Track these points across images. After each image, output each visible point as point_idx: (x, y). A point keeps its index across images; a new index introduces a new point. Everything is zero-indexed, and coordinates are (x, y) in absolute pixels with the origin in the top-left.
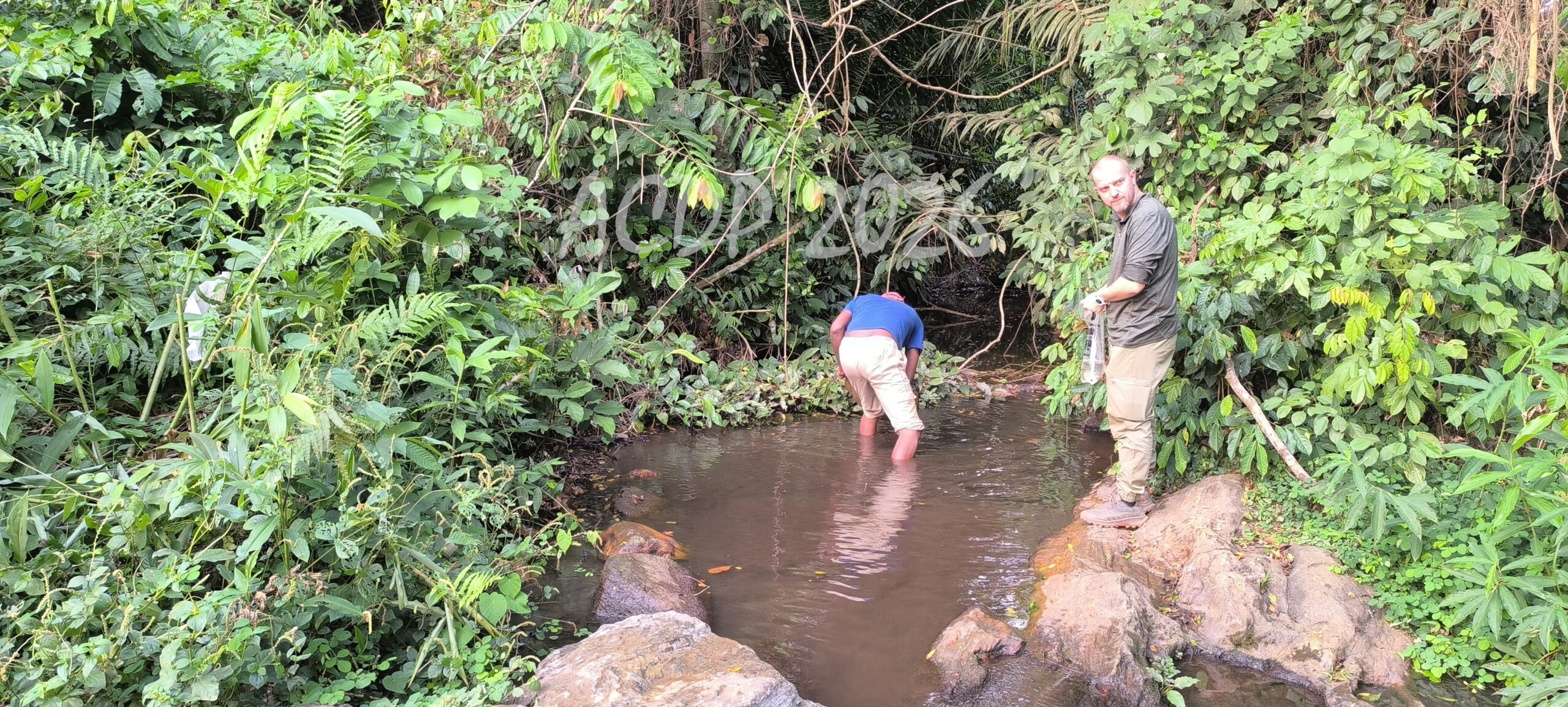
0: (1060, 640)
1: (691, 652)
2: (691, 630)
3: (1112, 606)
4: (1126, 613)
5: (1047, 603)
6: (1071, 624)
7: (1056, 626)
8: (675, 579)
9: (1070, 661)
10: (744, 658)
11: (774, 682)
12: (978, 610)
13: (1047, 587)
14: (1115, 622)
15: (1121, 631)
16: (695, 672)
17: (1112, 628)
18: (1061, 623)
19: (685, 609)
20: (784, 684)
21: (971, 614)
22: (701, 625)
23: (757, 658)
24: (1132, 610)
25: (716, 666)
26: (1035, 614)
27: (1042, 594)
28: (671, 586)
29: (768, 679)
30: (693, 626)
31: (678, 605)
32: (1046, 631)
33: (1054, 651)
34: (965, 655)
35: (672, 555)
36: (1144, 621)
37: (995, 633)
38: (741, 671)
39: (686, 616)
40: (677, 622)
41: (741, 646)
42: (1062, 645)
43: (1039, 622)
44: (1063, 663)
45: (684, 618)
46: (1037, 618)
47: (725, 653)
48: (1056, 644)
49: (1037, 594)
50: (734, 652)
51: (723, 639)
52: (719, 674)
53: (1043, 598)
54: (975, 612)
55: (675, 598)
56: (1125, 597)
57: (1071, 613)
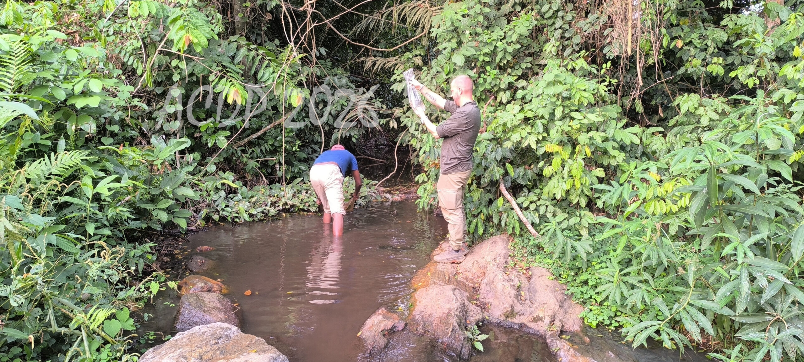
0: (424, 321)
1: (229, 343)
2: (230, 331)
3: (448, 302)
4: (455, 305)
5: (418, 303)
6: (429, 313)
7: (422, 314)
8: (222, 305)
9: (428, 332)
10: (259, 344)
11: (275, 356)
12: (383, 309)
13: (417, 295)
14: (450, 310)
15: (453, 315)
16: (231, 354)
17: (448, 313)
18: (424, 313)
19: (227, 320)
20: (281, 356)
21: (380, 311)
22: (235, 328)
23: (266, 344)
24: (458, 304)
25: (242, 351)
26: (412, 309)
27: (415, 299)
28: (219, 308)
29: (272, 355)
30: (230, 329)
31: (223, 318)
32: (417, 317)
33: (421, 327)
34: (377, 333)
35: (220, 291)
36: (464, 310)
37: (392, 320)
38: (257, 352)
39: (226, 324)
40: (221, 328)
41: (257, 338)
42: (425, 324)
43: (414, 313)
44: (425, 333)
45: (225, 325)
46: (413, 311)
47: (248, 342)
48: (422, 323)
49: (413, 299)
50: (254, 342)
51: (247, 335)
52: (244, 354)
53: (416, 300)
54: (383, 310)
55: (221, 315)
56: (455, 298)
57: (429, 307)
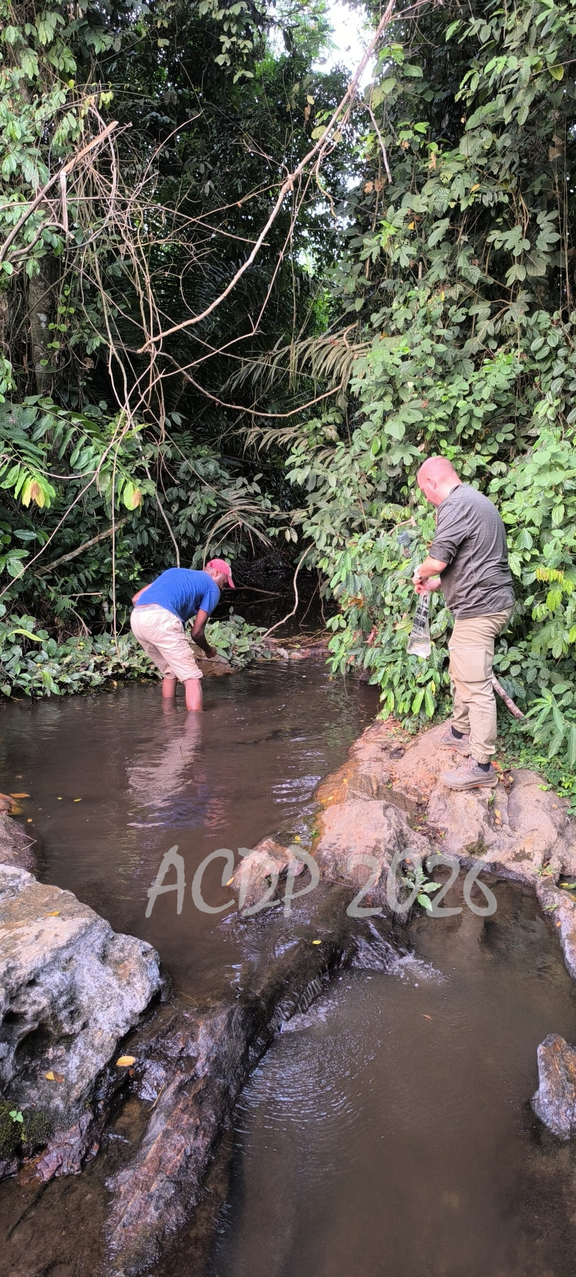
0: (335, 861)
1: (16, 901)
2: (17, 881)
3: (376, 828)
4: (386, 834)
5: (326, 830)
6: (344, 846)
7: (332, 849)
8: (11, 835)
9: (342, 878)
10: (65, 902)
11: (88, 921)
12: (270, 840)
13: (325, 817)
14: (378, 841)
15: (383, 849)
16: (17, 919)
17: (376, 847)
18: (336, 846)
19: (16, 861)
20: (99, 922)
21: (264, 844)
22: (27, 875)
23: (76, 900)
24: (392, 831)
25: (37, 912)
26: (317, 840)
27: (322, 823)
28: (5, 840)
29: (83, 920)
30: (19, 877)
31: (11, 856)
32: (325, 853)
33: (330, 870)
34: (258, 880)
35: (9, 811)
36: (401, 842)
37: (284, 859)
38: (59, 915)
39: (13, 868)
40: (4, 875)
41: (62, 891)
42: (336, 865)
43: (319, 846)
44: (337, 879)
45: (11, 870)
46: (318, 843)
47: (47, 899)
48: (332, 864)
49: (318, 823)
50: (56, 897)
51: (46, 886)
52: (39, 920)
53: (323, 825)
54: (269, 842)
55: (8, 851)
56: (386, 821)
57: (344, 837)
